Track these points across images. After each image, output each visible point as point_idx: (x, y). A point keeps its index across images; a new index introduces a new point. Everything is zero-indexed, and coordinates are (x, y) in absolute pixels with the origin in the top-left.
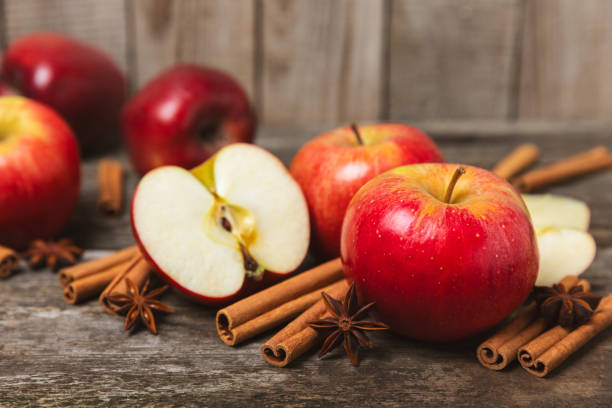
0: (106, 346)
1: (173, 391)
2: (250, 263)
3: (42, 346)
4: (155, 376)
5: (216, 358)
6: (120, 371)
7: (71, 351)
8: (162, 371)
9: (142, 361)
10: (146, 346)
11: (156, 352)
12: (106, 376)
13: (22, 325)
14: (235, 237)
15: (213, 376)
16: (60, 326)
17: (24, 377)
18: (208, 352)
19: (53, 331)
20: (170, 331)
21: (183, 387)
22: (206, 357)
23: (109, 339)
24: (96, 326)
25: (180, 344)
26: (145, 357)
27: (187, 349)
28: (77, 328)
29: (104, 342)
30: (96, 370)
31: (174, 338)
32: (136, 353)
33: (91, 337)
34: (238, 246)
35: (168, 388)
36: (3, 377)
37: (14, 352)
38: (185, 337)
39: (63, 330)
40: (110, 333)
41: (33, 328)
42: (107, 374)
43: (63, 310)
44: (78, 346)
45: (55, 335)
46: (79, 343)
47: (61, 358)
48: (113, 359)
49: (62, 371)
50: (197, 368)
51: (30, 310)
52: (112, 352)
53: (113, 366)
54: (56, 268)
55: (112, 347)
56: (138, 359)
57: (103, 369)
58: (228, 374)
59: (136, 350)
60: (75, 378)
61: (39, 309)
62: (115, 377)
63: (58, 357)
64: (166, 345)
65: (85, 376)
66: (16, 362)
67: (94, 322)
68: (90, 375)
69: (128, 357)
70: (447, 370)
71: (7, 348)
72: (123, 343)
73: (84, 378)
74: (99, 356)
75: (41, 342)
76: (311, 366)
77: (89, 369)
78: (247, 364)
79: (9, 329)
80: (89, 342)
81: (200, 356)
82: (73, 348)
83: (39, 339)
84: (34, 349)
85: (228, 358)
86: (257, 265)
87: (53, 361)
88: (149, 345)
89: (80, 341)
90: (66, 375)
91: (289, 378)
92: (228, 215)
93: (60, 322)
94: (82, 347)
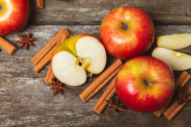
0: (49, 101)
1: (69, 125)
2: (88, 73)
3: (31, 100)
4: (64, 117)
5: (79, 108)
6: (54, 115)
7: (39, 103)
8: (66, 115)
9: (59, 109)
10: (60, 101)
11: (63, 104)
12: (51, 118)
13: (24, 88)
14: (84, 67)
15: (79, 117)
16: (35, 89)
17: (29, 117)
18: (77, 104)
19: (33, 92)
20: (66, 92)
21: (71, 123)
22: (77, 107)
23: (49, 97)
24: (45, 89)
25: (69, 100)
26: (60, 107)
27: (71, 103)
28: (40, 90)
29: (48, 99)
30: (48, 114)
31: (68, 96)
32: (57, 105)
33: (44, 95)
34: (84, 70)
35: (68, 123)
36: (23, 118)
37: (24, 104)
38: (70, 96)
39: (36, 91)
40: (49, 93)
41: (27, 90)
42: (51, 116)
43: (34, 80)
44: (41, 101)
45: (34, 94)
46: (41, 99)
47: (38, 108)
48: (52, 108)
49: (39, 114)
50: (75, 113)
51: (25, 79)
52: (51, 104)
53: (52, 112)
54: (28, 48)
55: (51, 101)
56: (58, 108)
57: (49, 114)
58: (83, 116)
59: (58, 103)
60: (43, 118)
61: (27, 78)
62: (53, 118)
63: (37, 107)
64: (66, 100)
65: (45, 117)
66: (26, 109)
67: (44, 87)
68: (47, 117)
69: (56, 107)
70: (143, 115)
71: (22, 102)
72: (54, 99)
73: (45, 118)
74: (48, 107)
75: (30, 98)
76: (106, 112)
77: (46, 114)
78: (88, 111)
79: (21, 91)
80: (44, 98)
81: (75, 107)
82: (40, 102)
83: (30, 96)
84: (29, 102)
85: (83, 108)
86: (90, 73)
87: (35, 109)
88: (61, 100)
89: (41, 98)
90: (40, 117)
91: (100, 118)
92: (81, 61)
93: (34, 87)
94: (42, 101)
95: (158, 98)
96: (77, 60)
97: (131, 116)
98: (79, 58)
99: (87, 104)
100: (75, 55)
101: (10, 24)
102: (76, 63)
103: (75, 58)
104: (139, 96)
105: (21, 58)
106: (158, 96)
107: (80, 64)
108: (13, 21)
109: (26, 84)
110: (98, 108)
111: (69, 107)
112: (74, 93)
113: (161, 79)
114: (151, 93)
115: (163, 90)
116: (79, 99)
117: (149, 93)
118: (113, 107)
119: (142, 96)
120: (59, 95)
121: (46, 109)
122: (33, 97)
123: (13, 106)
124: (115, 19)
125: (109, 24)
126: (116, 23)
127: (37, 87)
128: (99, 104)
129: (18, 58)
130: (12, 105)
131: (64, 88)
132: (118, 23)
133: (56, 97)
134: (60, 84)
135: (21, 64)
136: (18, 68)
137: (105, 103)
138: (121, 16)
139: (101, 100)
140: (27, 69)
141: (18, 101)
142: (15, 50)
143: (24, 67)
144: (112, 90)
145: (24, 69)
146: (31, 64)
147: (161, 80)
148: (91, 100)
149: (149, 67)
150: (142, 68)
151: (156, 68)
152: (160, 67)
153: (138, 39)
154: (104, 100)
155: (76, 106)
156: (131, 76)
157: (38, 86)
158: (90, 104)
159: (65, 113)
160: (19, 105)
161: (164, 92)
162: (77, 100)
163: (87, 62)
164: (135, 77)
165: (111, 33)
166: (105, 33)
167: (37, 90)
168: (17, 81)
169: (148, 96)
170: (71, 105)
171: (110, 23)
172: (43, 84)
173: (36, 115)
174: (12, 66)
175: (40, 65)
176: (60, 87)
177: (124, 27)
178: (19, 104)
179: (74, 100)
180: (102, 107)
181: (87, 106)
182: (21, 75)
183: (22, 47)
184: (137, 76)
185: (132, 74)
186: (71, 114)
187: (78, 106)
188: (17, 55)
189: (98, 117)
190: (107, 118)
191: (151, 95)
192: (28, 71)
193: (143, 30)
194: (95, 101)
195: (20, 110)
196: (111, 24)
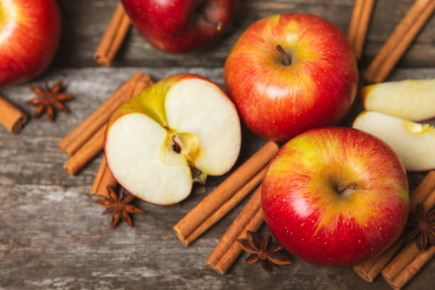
0: (99, 243)
2: (195, 171)
3: (57, 241)
4: (134, 282)
5: (174, 260)
7: (75, 247)
8: (139, 275)
9: (124, 263)
10: (127, 242)
11: (134, 250)
12: (102, 282)
13: (39, 211)
14: (185, 156)
15: (173, 282)
16: (66, 213)
17: (49, 282)
18: (168, 251)
19: (61, 221)
20: (142, 221)
22: (168, 257)
23: (100, 232)
24: (91, 214)
25: (149, 240)
26: (126, 256)
27: (154, 247)
28: (78, 216)
29: (98, 236)
30: (95, 274)
31: (145, 231)
32: (120, 251)
33: (88, 229)
34: (186, 163)
36: (35, 283)
37: (39, 249)
38: (153, 230)
39: (68, 219)
40: (101, 224)
41: (47, 215)
42: (102, 279)
43: (65, 190)
44: (80, 241)
45: (64, 225)
46: (81, 237)
47: (70, 258)
48: (105, 260)
49: (73, 275)
50: (162, 272)
51: (42, 190)
52: (104, 250)
53: (105, 269)
54: (54, 118)
55: (104, 243)
56: (122, 259)
57: (100, 273)
58: (183, 279)
59: (120, 247)
60: (82, 284)
61: (49, 188)
62: (108, 283)
63: (68, 256)
64: (140, 241)
65: (88, 281)
66: (41, 262)
67: (89, 209)
68: (92, 281)
69: (115, 257)
70: (332, 277)
71: (33, 244)
72: (111, 237)
73: (88, 284)
74: (95, 256)
75: (54, 235)
76: (239, 270)
77: (90, 273)
78: (196, 266)
79: (31, 217)
80: (87, 235)
81: (164, 257)
82: (77, 244)
83: (53, 231)
84: (51, 245)
85: (183, 259)
86: (201, 173)
87: (65, 262)
88: (129, 240)
89: (81, 234)
90: (75, 281)
91: (224, 285)
92: (178, 140)
93: (65, 208)
94: (83, 243)
95: (366, 225)
96: (168, 138)
97: (301, 281)
98: (174, 134)
99: (192, 250)
100: (165, 124)
101: (10, 53)
102: (167, 144)
103: (164, 132)
104: (319, 219)
105: (36, 141)
106: (367, 219)
107: (177, 149)
108: (17, 47)
109: (44, 202)
110: (218, 259)
111: (147, 257)
112: (162, 223)
113: (375, 179)
114: (350, 213)
115: (380, 206)
116: (172, 239)
117: (343, 213)
118: (256, 255)
119: (327, 221)
120: (126, 227)
121: (90, 262)
122: (61, 233)
123: (12, 253)
124: (262, 41)
125: (248, 52)
126: (264, 49)
127: (71, 207)
128: (221, 249)
129: (30, 140)
130: (7, 252)
131: (137, 210)
132: (268, 50)
133: (116, 234)
134: (127, 200)
135: (36, 154)
136: (28, 164)
137: (236, 247)
138: (276, 32)
139: (226, 239)
140: (49, 166)
141: (23, 242)
142: (21, 119)
143: (42, 162)
144: (253, 215)
145: (42, 165)
146: (59, 155)
147: (373, 181)
148: (202, 241)
149: (344, 148)
150: (328, 152)
151: (361, 153)
152: (371, 149)
153: (317, 84)
154: (235, 239)
155: (165, 255)
156: (299, 172)
157: (73, 205)
158: (201, 250)
159: (138, 271)
160: (25, 252)
161: (382, 211)
162: (168, 240)
163: (193, 144)
164: (309, 172)
165: (252, 72)
166: (236, 72)
167: (71, 215)
168: (24, 194)
169: (342, 221)
170: (154, 252)
171: (250, 49)
172: (87, 200)
173: (65, 275)
174: (13, 158)
175: (81, 157)
176: (128, 208)
177: (283, 58)
178: (27, 249)
179: (162, 240)
180: (229, 256)
181: (193, 254)
182: (35, 181)
183: (39, 116)
184: (314, 171)
185: (301, 166)
186: (153, 275)
187: (169, 254)
188: (27, 134)
189: (219, 282)
190: (242, 284)
191: (350, 218)
192: (51, 172)
193: (330, 65)
194: (212, 244)
195: (27, 263)
196: (252, 52)
